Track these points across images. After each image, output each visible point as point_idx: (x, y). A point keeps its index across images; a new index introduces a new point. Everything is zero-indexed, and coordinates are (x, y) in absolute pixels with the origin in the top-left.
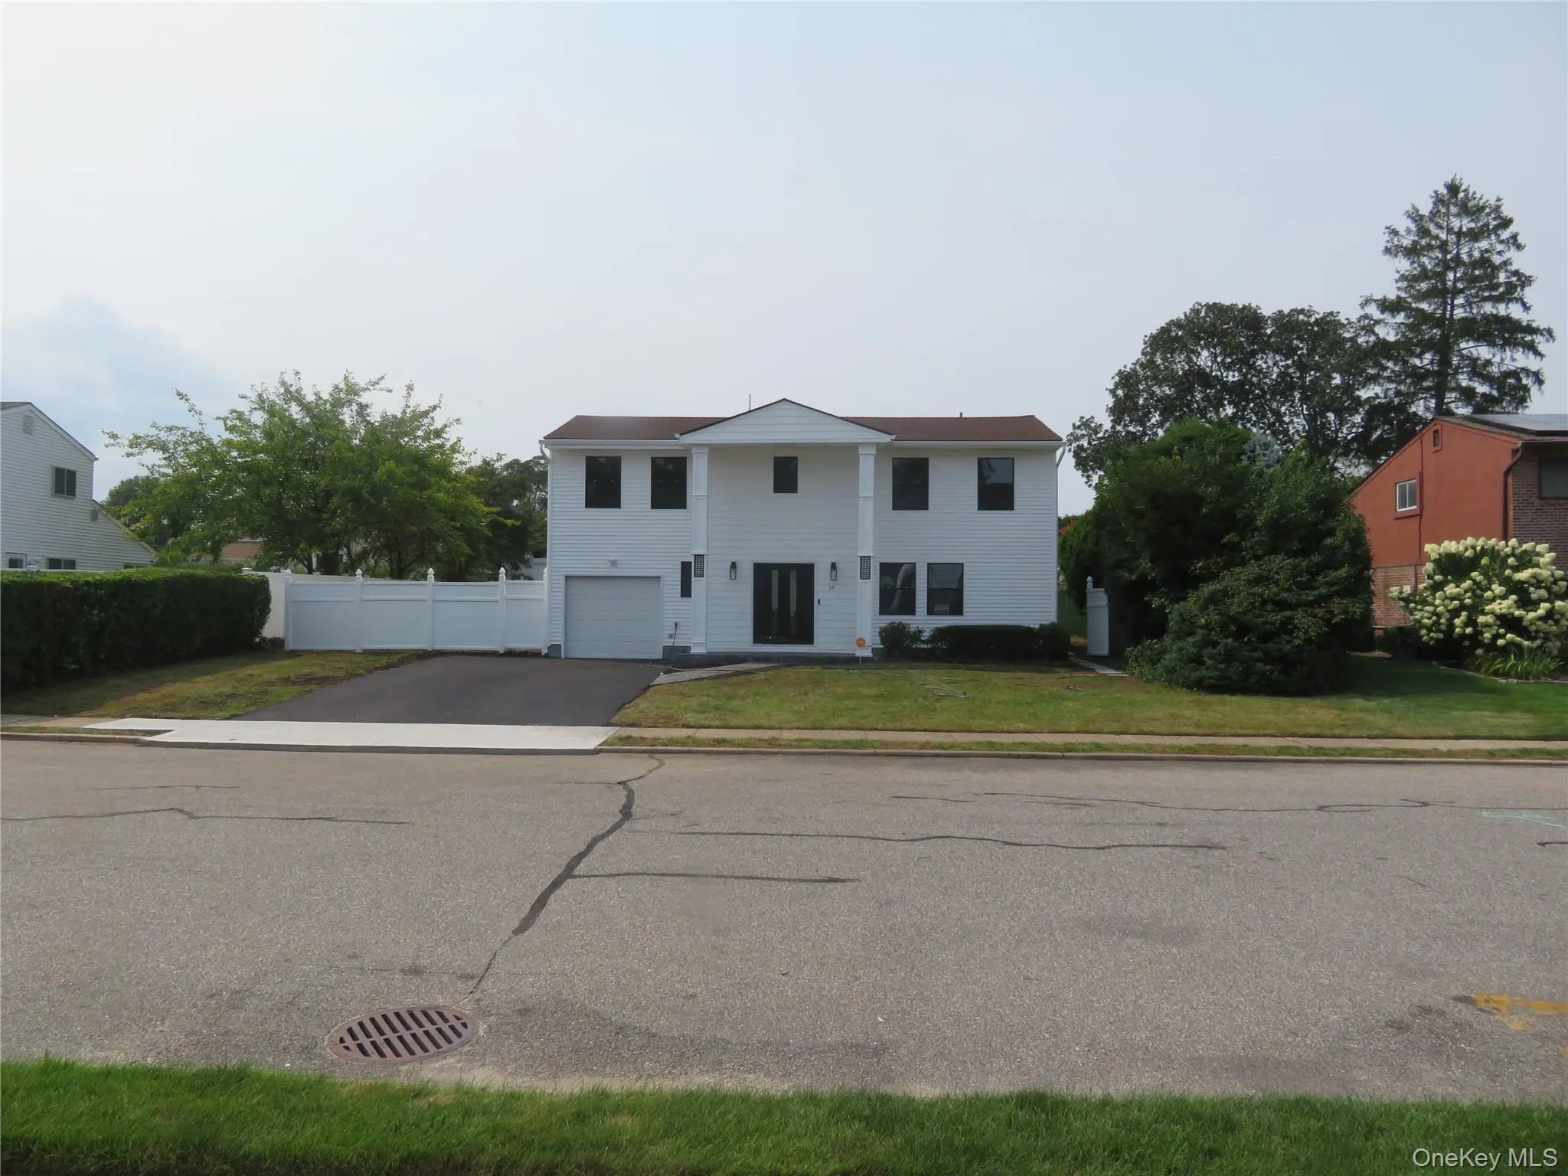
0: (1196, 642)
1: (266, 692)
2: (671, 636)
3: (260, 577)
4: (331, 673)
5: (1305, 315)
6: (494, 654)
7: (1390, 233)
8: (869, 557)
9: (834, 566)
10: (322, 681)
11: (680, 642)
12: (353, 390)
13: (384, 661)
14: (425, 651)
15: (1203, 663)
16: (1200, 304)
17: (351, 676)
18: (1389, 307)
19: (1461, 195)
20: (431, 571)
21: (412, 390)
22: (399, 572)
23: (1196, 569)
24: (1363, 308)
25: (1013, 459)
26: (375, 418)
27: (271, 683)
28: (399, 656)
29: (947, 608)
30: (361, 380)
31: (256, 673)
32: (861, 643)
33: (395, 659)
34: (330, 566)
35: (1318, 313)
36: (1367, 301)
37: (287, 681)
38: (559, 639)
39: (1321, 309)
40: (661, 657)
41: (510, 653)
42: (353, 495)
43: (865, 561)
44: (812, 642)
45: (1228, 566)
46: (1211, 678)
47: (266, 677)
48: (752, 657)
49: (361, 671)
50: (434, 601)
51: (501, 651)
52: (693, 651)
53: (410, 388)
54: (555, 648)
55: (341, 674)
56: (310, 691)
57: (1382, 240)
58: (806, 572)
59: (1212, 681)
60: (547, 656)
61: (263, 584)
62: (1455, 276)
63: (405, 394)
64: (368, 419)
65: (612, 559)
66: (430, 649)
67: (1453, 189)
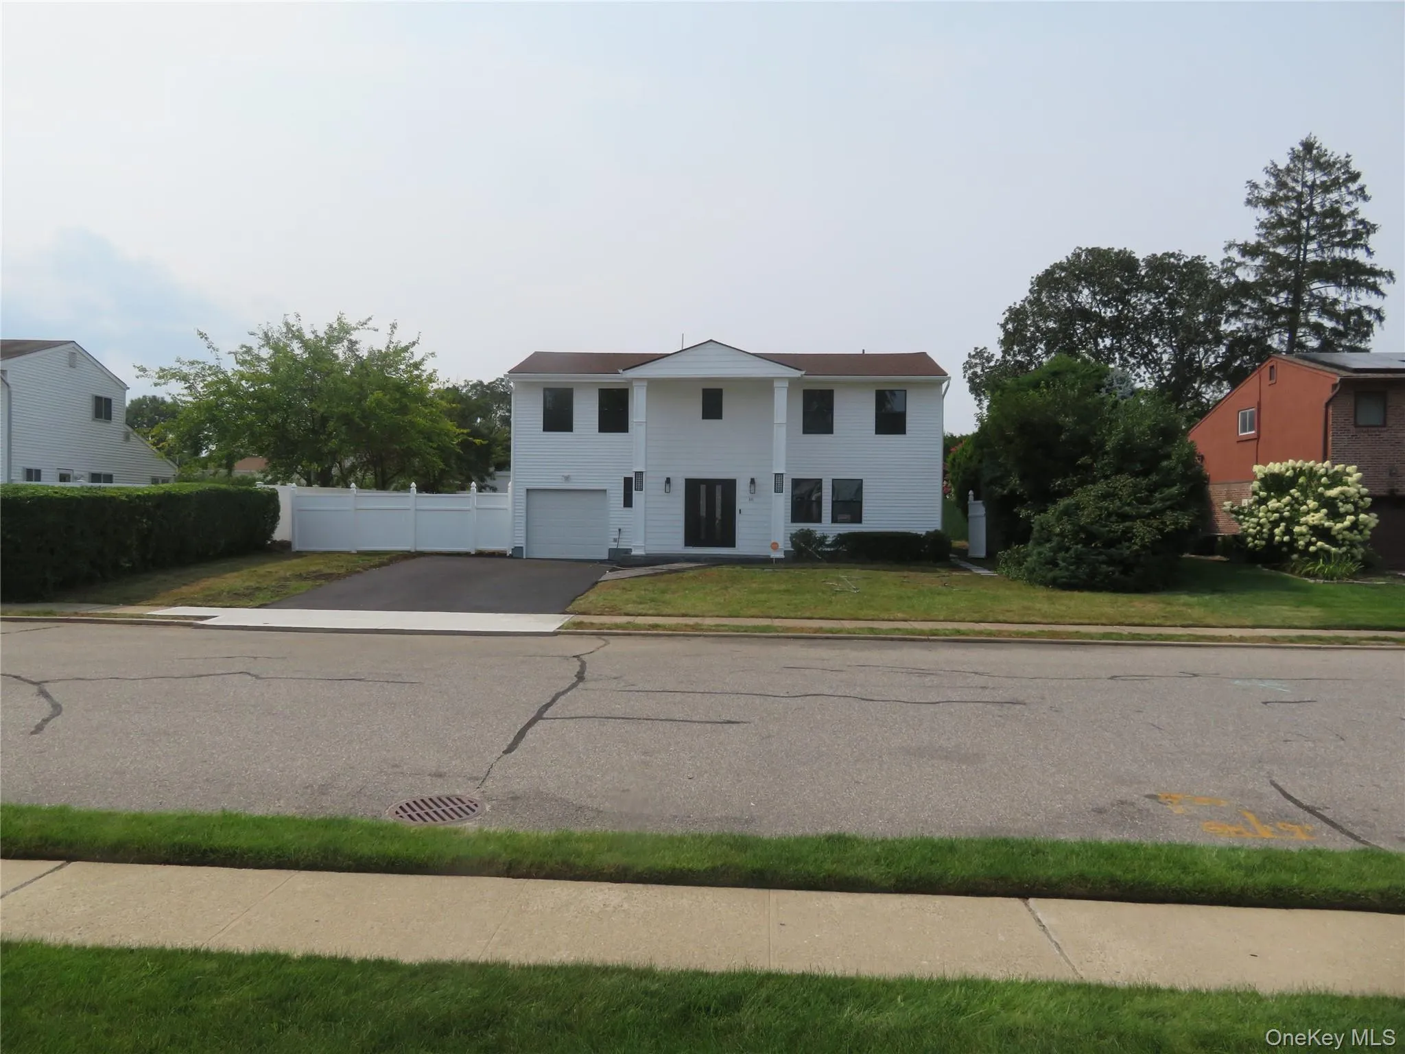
0: (1052, 547)
1: (284, 587)
2: (615, 540)
3: (271, 489)
4: (335, 571)
5: (1175, 258)
6: (467, 555)
7: (1251, 187)
8: (783, 474)
9: (753, 481)
10: (329, 577)
11: (623, 545)
12: (345, 329)
13: (376, 560)
14: (409, 552)
15: (1056, 565)
16: (1080, 249)
17: (351, 573)
18: (1249, 251)
19: (1315, 152)
20: (413, 484)
21: (395, 328)
22: (382, 484)
23: (1055, 486)
24: (1226, 251)
25: (905, 391)
26: (364, 353)
27: (286, 579)
28: (388, 556)
29: (847, 517)
30: (351, 320)
31: (272, 570)
32: (775, 546)
33: (385, 559)
34: (325, 480)
35: (1187, 257)
36: (1230, 246)
37: (300, 577)
38: (521, 542)
39: (1189, 253)
40: (607, 557)
41: (480, 554)
42: (346, 419)
43: (779, 477)
44: (733, 546)
45: (1082, 483)
46: (1062, 577)
47: (282, 573)
48: (683, 557)
49: (358, 569)
50: (416, 510)
51: (473, 553)
52: (634, 553)
53: (394, 326)
54: (518, 550)
55: (343, 571)
56: (320, 586)
57: (1245, 193)
58: (729, 486)
59: (1064, 580)
60: (511, 556)
61: (273, 496)
62: (1308, 224)
63: (390, 332)
64: (357, 353)
65: (566, 474)
66: (413, 550)
67: (1308, 146)
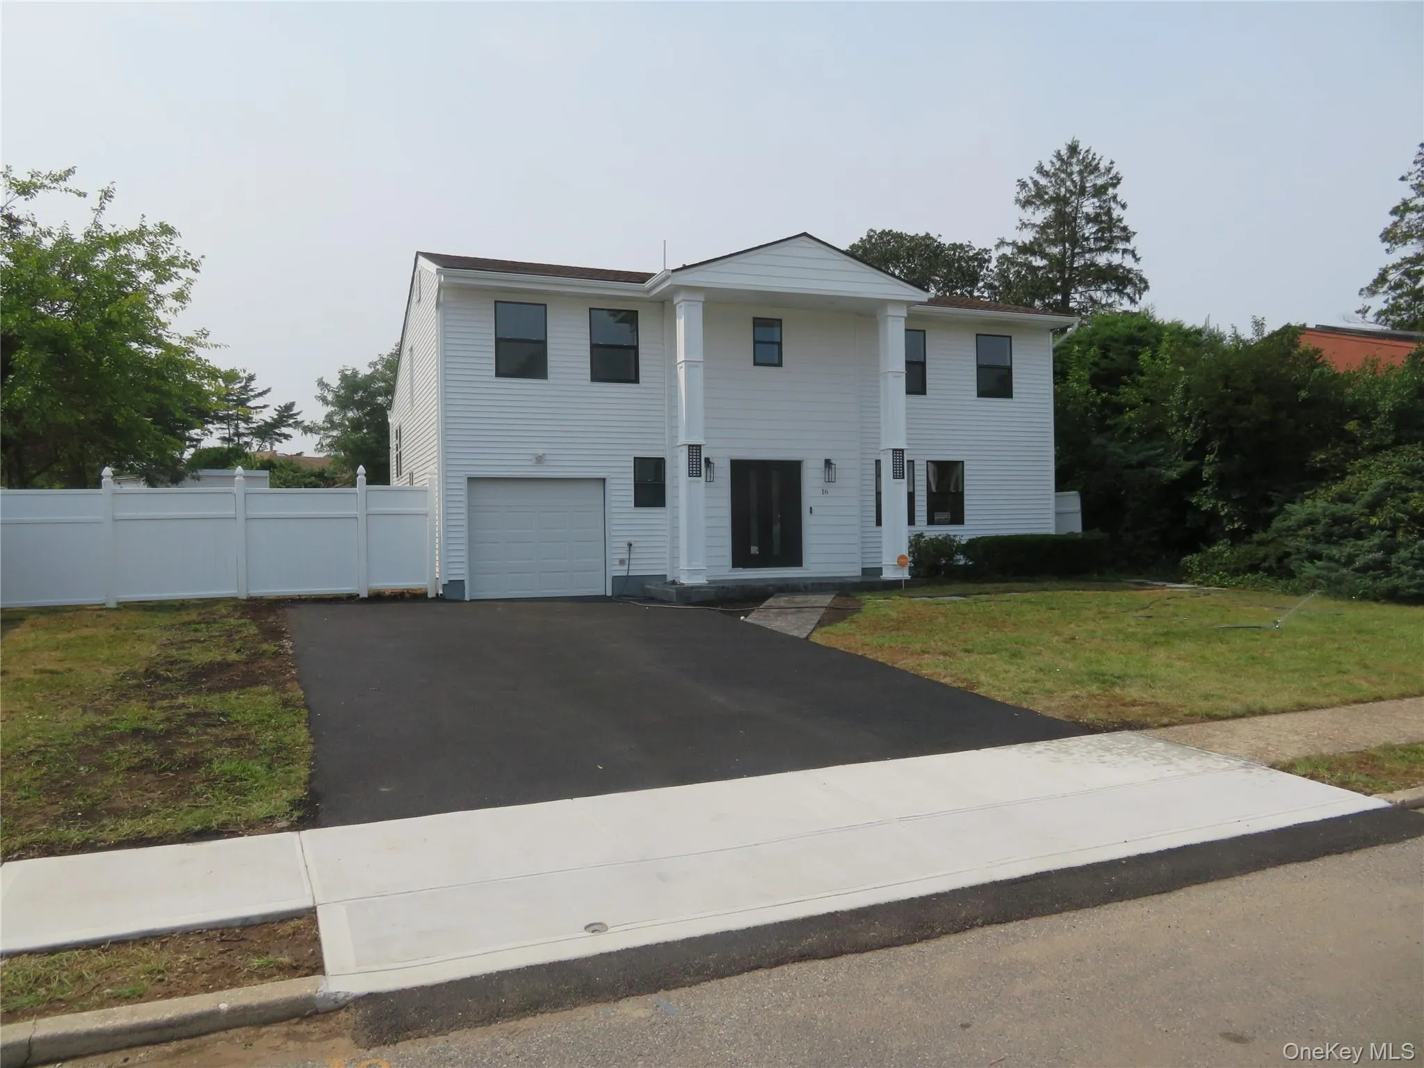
2: (622, 562)
6: (352, 599)
7: (1020, 185)
8: (902, 450)
9: (828, 463)
11: (638, 570)
19: (1082, 155)
25: (1010, 337)
29: (947, 515)
32: (903, 561)
38: (460, 573)
40: (610, 593)
41: (377, 598)
43: (902, 453)
44: (800, 565)
50: (247, 519)
51: (364, 594)
52: (684, 582)
54: (456, 585)
57: (1015, 192)
58: (790, 472)
60: (438, 598)
65: (540, 452)
66: (243, 596)
67: (1073, 149)
